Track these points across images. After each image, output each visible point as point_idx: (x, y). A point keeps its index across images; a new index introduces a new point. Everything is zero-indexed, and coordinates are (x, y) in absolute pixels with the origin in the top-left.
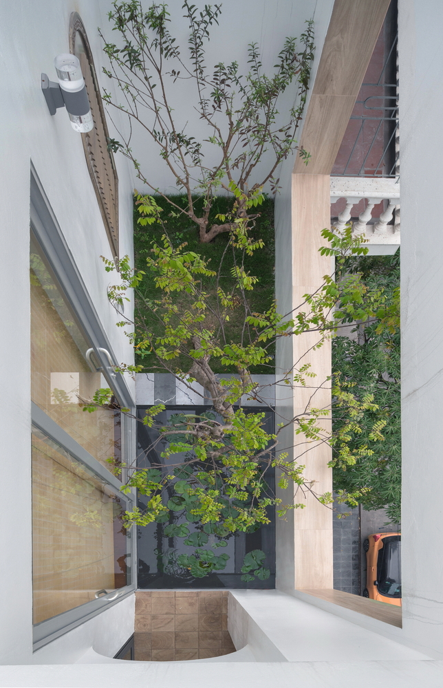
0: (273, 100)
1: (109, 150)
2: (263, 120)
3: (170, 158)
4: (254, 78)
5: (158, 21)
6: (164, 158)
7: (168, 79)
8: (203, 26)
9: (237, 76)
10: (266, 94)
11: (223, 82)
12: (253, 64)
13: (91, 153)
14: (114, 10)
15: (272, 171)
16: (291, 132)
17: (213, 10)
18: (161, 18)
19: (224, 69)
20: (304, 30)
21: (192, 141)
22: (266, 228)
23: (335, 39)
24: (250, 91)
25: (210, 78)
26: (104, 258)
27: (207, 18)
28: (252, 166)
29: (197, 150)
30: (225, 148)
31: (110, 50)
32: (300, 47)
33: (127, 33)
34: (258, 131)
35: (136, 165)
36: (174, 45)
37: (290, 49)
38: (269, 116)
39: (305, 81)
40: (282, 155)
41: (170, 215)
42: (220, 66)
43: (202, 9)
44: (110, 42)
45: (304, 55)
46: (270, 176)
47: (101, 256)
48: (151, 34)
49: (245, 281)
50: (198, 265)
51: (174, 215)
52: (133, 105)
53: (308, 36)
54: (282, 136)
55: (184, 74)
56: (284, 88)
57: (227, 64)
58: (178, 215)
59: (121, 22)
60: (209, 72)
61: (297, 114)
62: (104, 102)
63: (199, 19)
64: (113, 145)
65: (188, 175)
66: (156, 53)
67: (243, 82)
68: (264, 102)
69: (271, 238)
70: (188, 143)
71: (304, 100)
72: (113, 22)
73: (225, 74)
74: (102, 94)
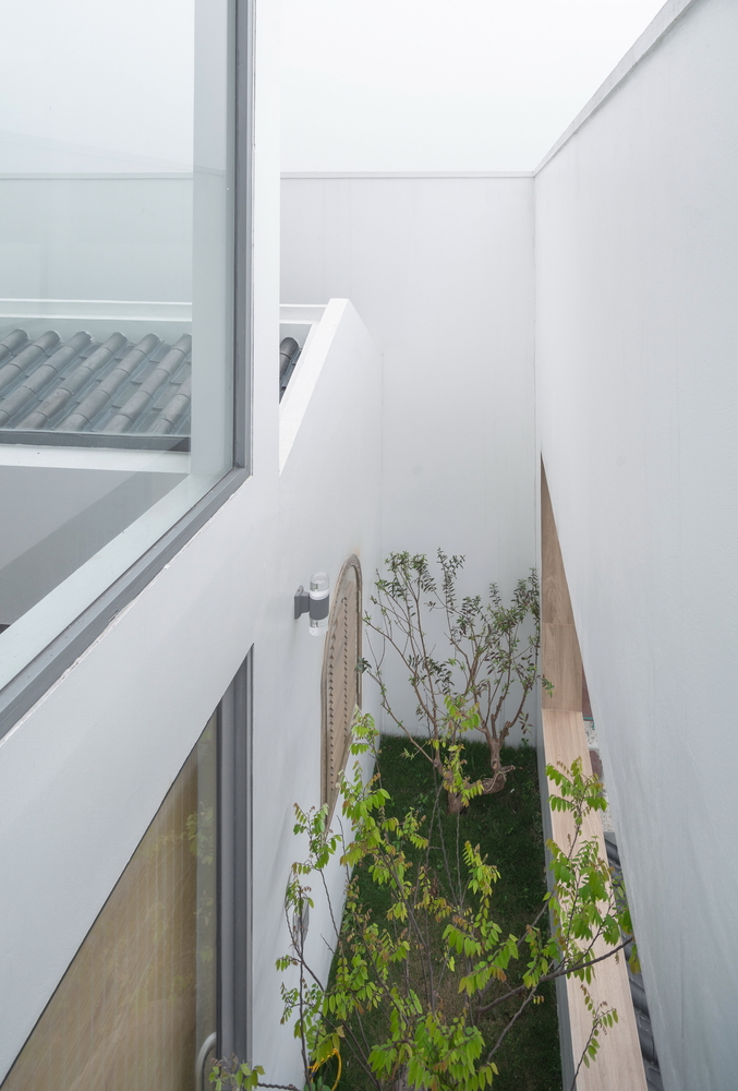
0: (514, 629)
1: (357, 670)
2: (505, 646)
3: (420, 687)
4: (495, 609)
5: (420, 565)
6: (413, 684)
7: (424, 609)
8: (451, 569)
9: (479, 606)
10: (506, 623)
11: (469, 612)
12: (494, 598)
13: (331, 666)
14: (390, 558)
15: (522, 705)
16: (532, 660)
17: (459, 559)
18: (421, 562)
19: (470, 601)
20: (530, 574)
21: (443, 668)
22: (529, 793)
23: (548, 579)
24: (491, 621)
25: (459, 609)
26: (298, 808)
27: (454, 564)
28: (502, 698)
29: (447, 678)
30: (473, 672)
31: (381, 585)
32: (529, 587)
33: (398, 573)
34: (501, 658)
35: (383, 690)
36: (432, 583)
37: (522, 587)
38: (512, 644)
39: (536, 612)
40: (528, 685)
41: (403, 755)
42: (467, 599)
43: (450, 558)
44: (383, 578)
45: (532, 592)
46: (520, 711)
47: (296, 805)
48: (414, 573)
49: (479, 873)
50: (408, 826)
51: (408, 754)
52: (389, 626)
53: (533, 578)
54: (525, 664)
55: (438, 605)
56: (522, 619)
57: (473, 597)
58: (413, 756)
59: (394, 566)
60: (459, 604)
61: (535, 643)
62: (364, 624)
63: (449, 564)
64: (363, 665)
65: (435, 706)
66: (415, 586)
67: (484, 611)
68: (505, 630)
69: (536, 809)
70: (439, 671)
71: (538, 629)
72: (389, 566)
73: (472, 605)
74: (364, 616)
